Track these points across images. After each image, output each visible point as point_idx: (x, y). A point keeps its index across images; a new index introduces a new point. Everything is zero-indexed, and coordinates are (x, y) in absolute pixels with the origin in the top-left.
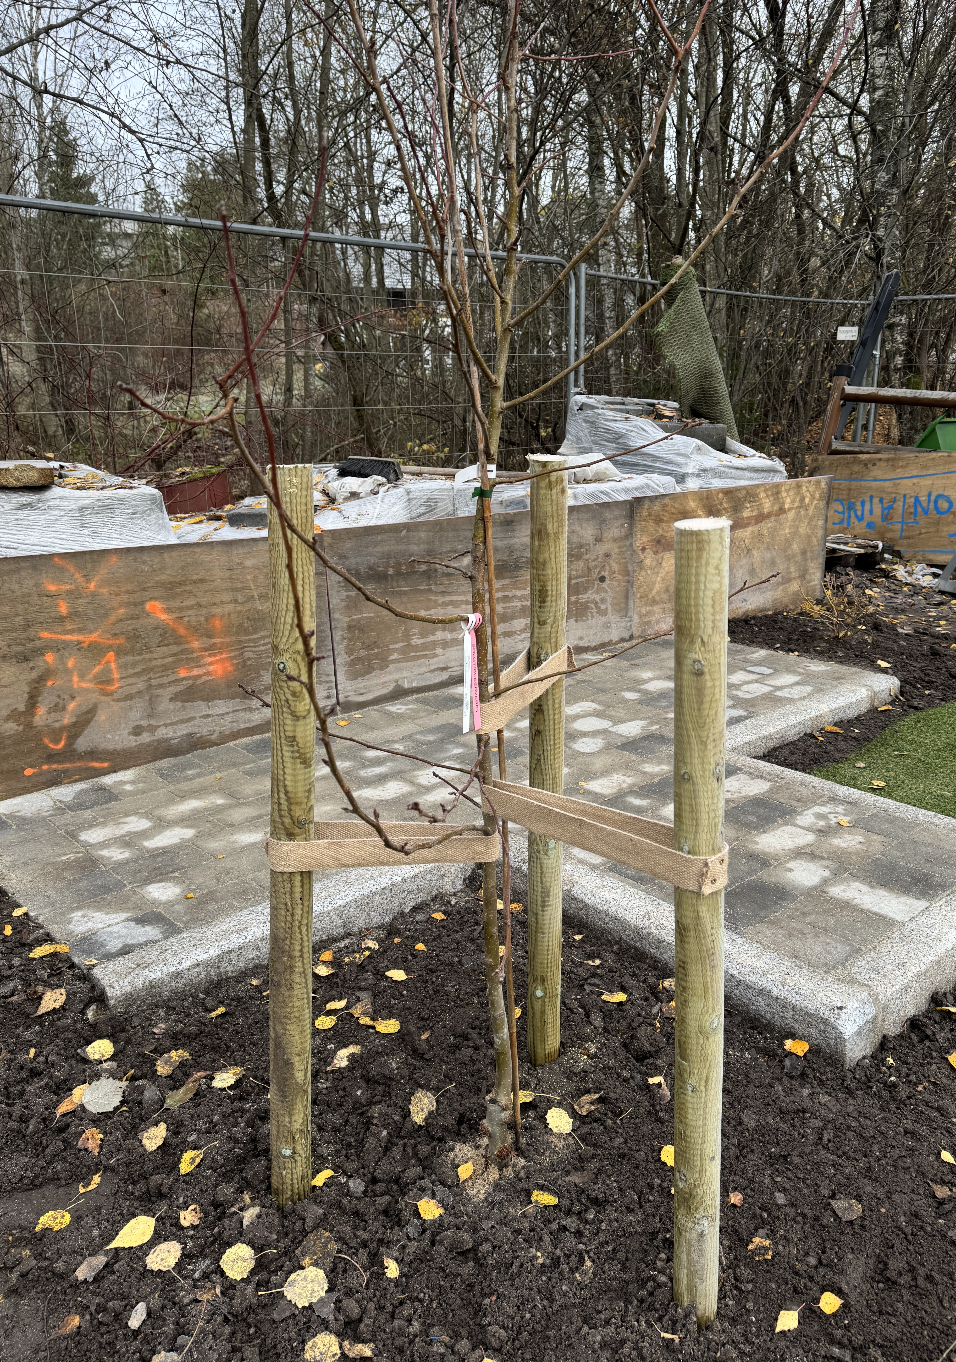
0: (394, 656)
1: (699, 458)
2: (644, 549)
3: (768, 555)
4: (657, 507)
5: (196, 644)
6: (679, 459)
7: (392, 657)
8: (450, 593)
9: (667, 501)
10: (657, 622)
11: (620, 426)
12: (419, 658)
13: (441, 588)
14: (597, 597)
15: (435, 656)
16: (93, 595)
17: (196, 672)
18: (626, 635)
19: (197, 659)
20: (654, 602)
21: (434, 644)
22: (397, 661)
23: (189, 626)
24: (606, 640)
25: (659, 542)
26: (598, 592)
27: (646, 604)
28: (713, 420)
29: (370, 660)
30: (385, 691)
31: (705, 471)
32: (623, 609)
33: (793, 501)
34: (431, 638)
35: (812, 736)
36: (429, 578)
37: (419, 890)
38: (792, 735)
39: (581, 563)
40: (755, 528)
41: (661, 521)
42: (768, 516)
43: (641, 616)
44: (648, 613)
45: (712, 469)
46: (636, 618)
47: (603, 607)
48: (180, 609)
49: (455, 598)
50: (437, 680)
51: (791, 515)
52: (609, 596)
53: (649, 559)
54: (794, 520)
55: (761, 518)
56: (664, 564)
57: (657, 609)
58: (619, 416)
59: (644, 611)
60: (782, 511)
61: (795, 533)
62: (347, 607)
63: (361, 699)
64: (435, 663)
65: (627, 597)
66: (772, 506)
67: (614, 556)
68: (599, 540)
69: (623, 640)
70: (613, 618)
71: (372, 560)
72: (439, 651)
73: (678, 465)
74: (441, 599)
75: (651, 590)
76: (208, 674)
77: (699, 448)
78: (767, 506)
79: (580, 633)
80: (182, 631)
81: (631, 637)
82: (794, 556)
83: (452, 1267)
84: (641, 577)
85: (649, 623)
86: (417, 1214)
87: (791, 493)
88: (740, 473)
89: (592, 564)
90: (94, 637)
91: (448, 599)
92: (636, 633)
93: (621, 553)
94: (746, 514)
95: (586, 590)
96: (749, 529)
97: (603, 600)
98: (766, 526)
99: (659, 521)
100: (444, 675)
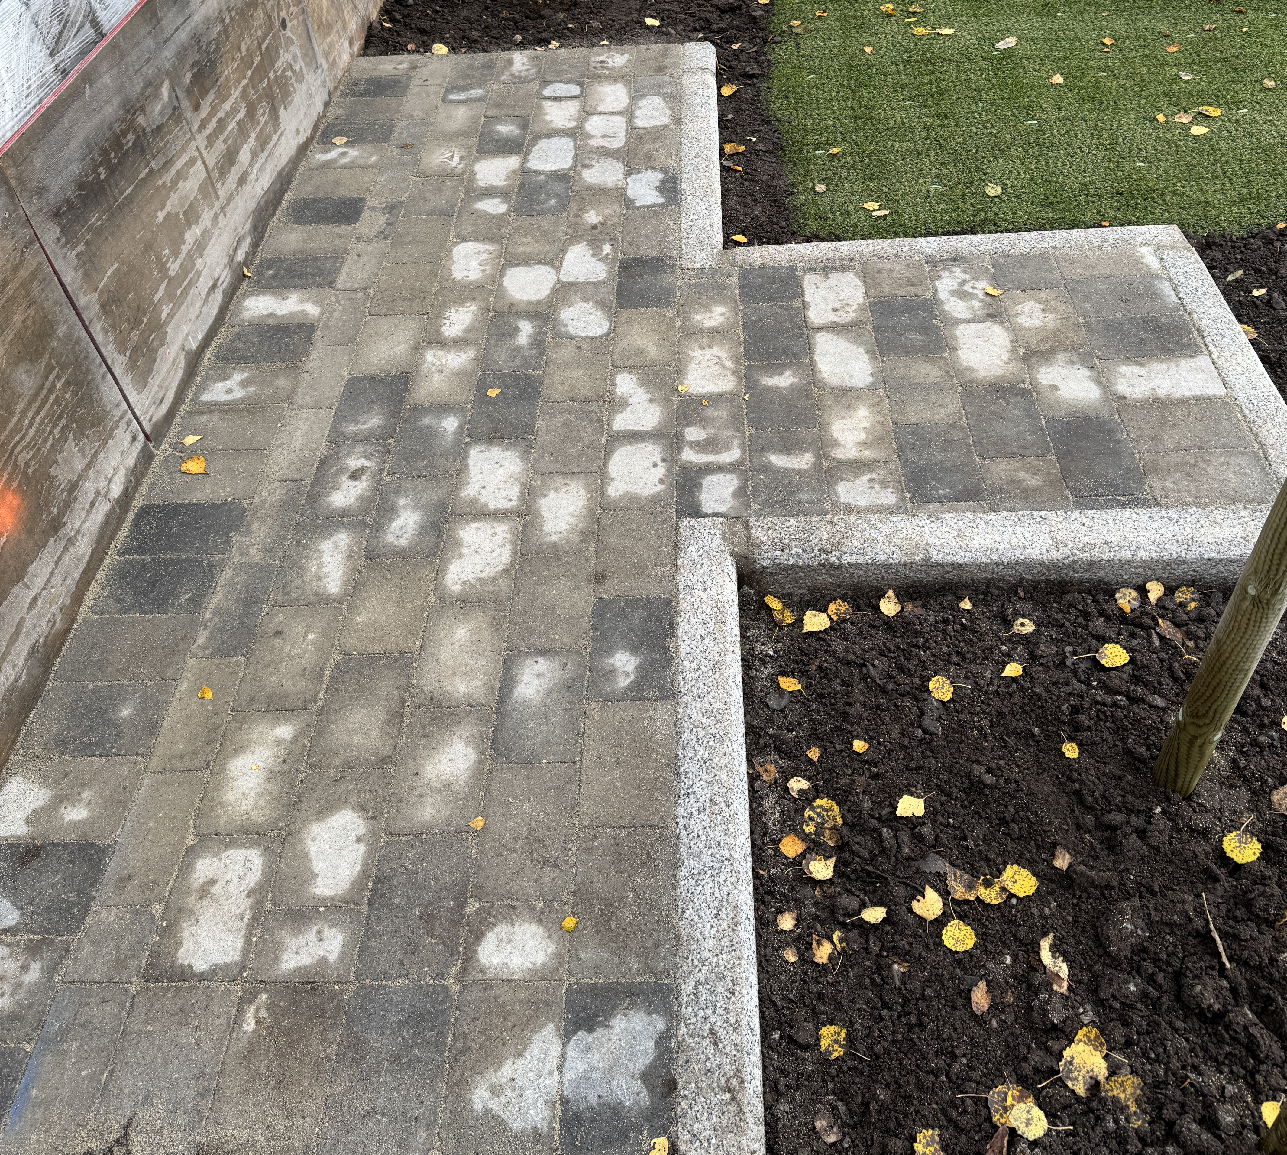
0: (165, 311)
7: (164, 315)
8: (171, 162)
10: (340, 56)
12: (186, 292)
13: (161, 160)
14: (289, 57)
15: (199, 274)
18: (326, 96)
20: (329, 26)
21: (190, 258)
22: (171, 315)
24: (315, 116)
26: (287, 47)
27: (325, 36)
29: (145, 341)
30: (179, 375)
32: (313, 59)
34: (185, 248)
35: (726, 169)
36: (143, 151)
39: (260, 13)
43: (327, 57)
44: (330, 48)
46: (324, 64)
47: (297, 68)
49: (179, 164)
50: (215, 311)
52: (297, 47)
57: (333, 35)
59: (326, 47)
62: (87, 276)
63: (164, 408)
64: (203, 285)
65: (309, 37)
69: (326, 105)
71: (75, 169)
72: (199, 263)
74: (167, 178)
75: (322, 11)
79: (294, 124)
85: (335, 62)
89: (269, 9)
91: (173, 171)
92: (332, 87)
95: (277, 52)
97: (294, 58)
100: (218, 296)
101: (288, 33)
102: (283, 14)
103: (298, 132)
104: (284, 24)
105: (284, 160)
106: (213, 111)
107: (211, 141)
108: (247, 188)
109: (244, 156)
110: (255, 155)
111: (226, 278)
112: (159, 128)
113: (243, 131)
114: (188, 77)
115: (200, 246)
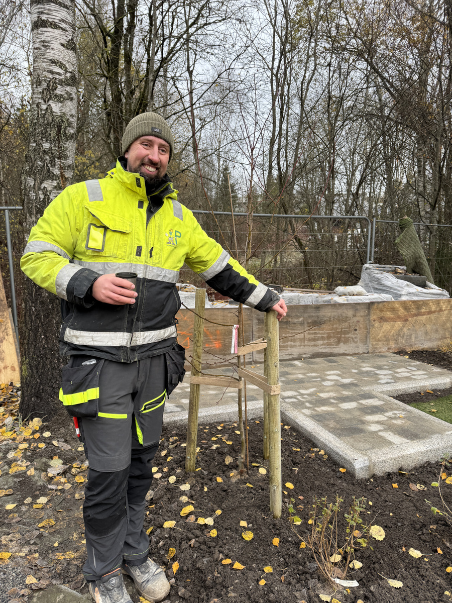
1: (408, 288)
2: (374, 321)
3: (435, 327)
4: (381, 305)
5: (211, 338)
6: (399, 289)
8: (294, 330)
9: (385, 304)
10: (380, 348)
11: (379, 276)
13: (291, 328)
14: (353, 336)
15: (288, 350)
16: (185, 321)
17: (211, 346)
18: (366, 351)
19: (211, 342)
20: (379, 340)
21: (287, 346)
23: (210, 332)
24: (357, 352)
25: (381, 318)
26: (353, 334)
27: (375, 341)
28: (420, 274)
31: (410, 293)
32: (365, 341)
33: (447, 307)
34: (286, 344)
35: (420, 393)
36: (287, 324)
37: (254, 414)
38: (411, 391)
39: (347, 324)
40: (428, 316)
41: (383, 311)
42: (434, 312)
43: (373, 345)
44: (376, 344)
45: (413, 293)
46: (370, 346)
47: (356, 340)
48: (208, 327)
50: (288, 358)
51: (446, 312)
52: (359, 336)
53: (377, 324)
54: (447, 314)
55: (430, 312)
56: (384, 327)
57: (380, 343)
58: (379, 272)
59: (374, 343)
60: (441, 310)
61: (448, 320)
62: (258, 331)
64: (287, 352)
65: (366, 337)
66: (436, 308)
67: (361, 322)
68: (354, 316)
69: (364, 353)
70: (360, 345)
72: (289, 348)
73: (399, 291)
74: (291, 331)
75: (377, 336)
76: (214, 347)
77: (408, 285)
78: (433, 308)
79: (345, 348)
80: (208, 333)
81: (368, 353)
82: (448, 328)
83: (220, 492)
84: (373, 331)
85: (376, 348)
86: (216, 480)
87: (445, 304)
88: (426, 295)
89: (351, 324)
90: (184, 332)
91: (293, 331)
92: (370, 351)
93: (364, 321)
94: (423, 310)
95: (348, 333)
96: (425, 317)
97: (356, 338)
98: (433, 316)
99: (381, 311)
100: (291, 357)
101: (357, 332)
102: (357, 328)
103: (346, 350)
104: (356, 330)
105: (335, 352)
106: (315, 330)
107: (309, 334)
108: (316, 348)
109: (320, 342)
110: (323, 344)
111: (296, 356)
112: (294, 323)
113: (323, 338)
114: (310, 321)
115: (291, 346)
